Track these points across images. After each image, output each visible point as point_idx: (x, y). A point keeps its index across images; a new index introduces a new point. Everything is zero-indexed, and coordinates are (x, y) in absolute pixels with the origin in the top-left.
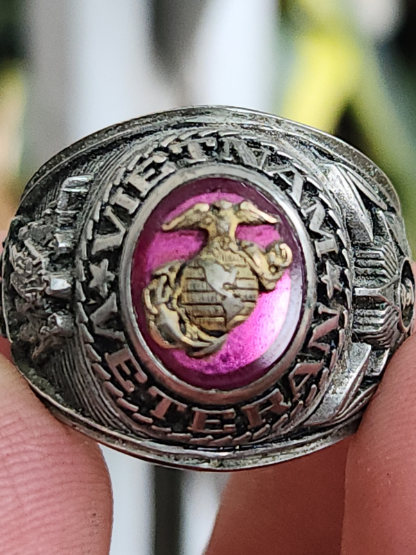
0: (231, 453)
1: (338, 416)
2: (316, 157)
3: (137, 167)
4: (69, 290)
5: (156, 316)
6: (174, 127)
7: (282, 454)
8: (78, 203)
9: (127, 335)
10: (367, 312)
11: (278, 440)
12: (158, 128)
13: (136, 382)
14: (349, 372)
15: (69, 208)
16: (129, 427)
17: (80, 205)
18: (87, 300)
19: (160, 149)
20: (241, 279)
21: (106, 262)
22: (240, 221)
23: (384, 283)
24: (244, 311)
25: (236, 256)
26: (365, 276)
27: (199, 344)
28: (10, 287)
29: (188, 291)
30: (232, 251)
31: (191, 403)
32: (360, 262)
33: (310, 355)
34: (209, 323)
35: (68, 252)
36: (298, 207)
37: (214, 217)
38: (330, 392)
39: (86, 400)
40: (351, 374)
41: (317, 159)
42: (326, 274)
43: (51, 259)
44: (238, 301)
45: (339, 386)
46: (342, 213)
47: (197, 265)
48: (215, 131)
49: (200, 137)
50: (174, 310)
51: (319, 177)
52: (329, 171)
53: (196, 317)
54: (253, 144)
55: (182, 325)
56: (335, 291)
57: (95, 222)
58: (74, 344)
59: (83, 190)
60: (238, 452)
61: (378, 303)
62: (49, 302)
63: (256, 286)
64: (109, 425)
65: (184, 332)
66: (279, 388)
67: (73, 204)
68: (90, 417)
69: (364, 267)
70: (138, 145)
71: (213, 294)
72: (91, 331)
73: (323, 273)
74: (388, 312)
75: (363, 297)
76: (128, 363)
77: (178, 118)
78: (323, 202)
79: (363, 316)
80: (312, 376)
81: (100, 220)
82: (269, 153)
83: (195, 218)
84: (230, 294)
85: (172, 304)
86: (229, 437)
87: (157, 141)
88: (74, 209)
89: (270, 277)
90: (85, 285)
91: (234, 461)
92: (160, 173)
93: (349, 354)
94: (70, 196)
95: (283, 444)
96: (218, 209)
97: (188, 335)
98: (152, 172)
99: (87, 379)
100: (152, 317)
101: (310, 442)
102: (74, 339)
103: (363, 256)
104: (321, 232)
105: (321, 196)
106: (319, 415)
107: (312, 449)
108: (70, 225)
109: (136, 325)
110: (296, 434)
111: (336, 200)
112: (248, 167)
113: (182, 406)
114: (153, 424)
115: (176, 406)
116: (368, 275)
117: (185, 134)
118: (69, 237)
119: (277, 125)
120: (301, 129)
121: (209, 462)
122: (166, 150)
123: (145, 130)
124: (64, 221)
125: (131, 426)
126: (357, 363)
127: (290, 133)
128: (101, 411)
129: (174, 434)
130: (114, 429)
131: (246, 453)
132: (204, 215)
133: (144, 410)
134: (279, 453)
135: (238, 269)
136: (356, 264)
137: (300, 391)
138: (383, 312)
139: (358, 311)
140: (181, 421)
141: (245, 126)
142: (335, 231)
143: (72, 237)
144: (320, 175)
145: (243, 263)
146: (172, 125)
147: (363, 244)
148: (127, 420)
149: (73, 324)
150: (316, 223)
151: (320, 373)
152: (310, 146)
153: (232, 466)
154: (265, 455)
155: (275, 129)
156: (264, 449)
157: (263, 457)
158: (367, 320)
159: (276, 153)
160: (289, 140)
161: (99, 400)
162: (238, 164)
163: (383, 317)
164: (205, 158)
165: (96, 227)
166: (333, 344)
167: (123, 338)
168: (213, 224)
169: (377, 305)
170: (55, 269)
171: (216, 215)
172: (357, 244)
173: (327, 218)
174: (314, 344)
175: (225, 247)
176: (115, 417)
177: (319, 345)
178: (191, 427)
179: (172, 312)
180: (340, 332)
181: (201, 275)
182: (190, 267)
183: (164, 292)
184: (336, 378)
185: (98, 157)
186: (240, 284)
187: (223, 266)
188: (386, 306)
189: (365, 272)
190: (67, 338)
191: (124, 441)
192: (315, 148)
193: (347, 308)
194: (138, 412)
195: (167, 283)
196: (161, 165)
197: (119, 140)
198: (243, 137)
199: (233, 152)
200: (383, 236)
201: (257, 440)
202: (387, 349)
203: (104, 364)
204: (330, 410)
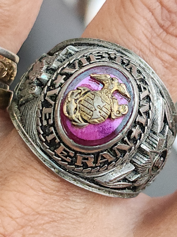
0: (64, 171)
1: (108, 183)
2: (158, 93)
3: (96, 54)
4: (46, 81)
5: (69, 101)
6: (117, 51)
7: (81, 184)
8: (68, 56)
9: (55, 104)
10: (141, 156)
11: (83, 178)
12: (111, 48)
13: (48, 123)
14: (122, 171)
15: (64, 55)
16: (36, 140)
17: (69, 57)
18: (50, 87)
19: (107, 53)
20: (105, 107)
21: (64, 76)
22: (118, 89)
23: (153, 150)
24: (99, 119)
25: (109, 99)
26: (148, 143)
27: (77, 120)
28: (28, 75)
29: (85, 100)
30: (108, 97)
31: (61, 141)
32: (150, 138)
33: (112, 153)
34: (85, 115)
35: (54, 69)
36: (140, 100)
37: (110, 82)
38: (111, 173)
39: (28, 122)
40: (122, 172)
41: (158, 94)
42: (135, 129)
43: (47, 68)
44: (99, 114)
45: (115, 173)
46: (154, 116)
47: (93, 94)
48: (129, 60)
49: (123, 58)
50: (76, 103)
51: (154, 99)
52: (159, 100)
53: (82, 111)
54: (139, 72)
55: (75, 110)
56: (135, 137)
57: (70, 63)
58: (36, 100)
59: (73, 52)
60: (66, 172)
61: (147, 155)
62: (37, 82)
63: (109, 114)
64: (30, 135)
65: (75, 113)
66: (94, 155)
67: (67, 55)
68: (25, 129)
69: (150, 140)
70: (101, 49)
71: (93, 106)
72: (44, 97)
73: (134, 128)
74: (148, 161)
75: (143, 149)
76: (50, 114)
77: (120, 49)
78: (150, 106)
79: (139, 156)
80: (108, 161)
81: (72, 63)
82: (143, 78)
83: (103, 78)
84: (98, 110)
85: (77, 101)
86: (67, 163)
87: (108, 51)
88: (66, 57)
89: (115, 114)
90: (53, 81)
91: (63, 174)
92: (102, 59)
93: (126, 165)
94: (68, 52)
95: (83, 180)
96: (113, 80)
97: (75, 115)
98: (100, 57)
99: (32, 114)
100: (67, 101)
101: (93, 187)
102: (37, 99)
103: (152, 136)
104: (143, 114)
105: (151, 104)
106: (102, 178)
107: (92, 190)
108: (61, 62)
109: (60, 101)
110: (90, 180)
111: (155, 111)
112: (132, 76)
113: (58, 140)
114: (44, 142)
115: (56, 139)
116: (150, 144)
117: (119, 54)
118: (58, 64)
119: (152, 73)
120: (159, 80)
121: (55, 169)
122: (109, 54)
123: (106, 46)
124: (60, 59)
125: (37, 139)
126: (126, 170)
127: (154, 79)
128: (30, 129)
129: (49, 150)
130: (31, 138)
131: (69, 174)
132: (107, 79)
133: (45, 135)
134: (80, 183)
135: (106, 104)
136: (148, 137)
137: (101, 163)
138: (147, 159)
139: (138, 154)
140: (54, 147)
141: (141, 66)
142: (148, 119)
143: (59, 65)
144: (155, 98)
145: (109, 103)
146: (117, 50)
147: (155, 132)
148: (37, 137)
149: (40, 93)
150: (143, 110)
151: (111, 162)
152: (158, 88)
153: (61, 176)
154: (75, 180)
155: (150, 74)
156: (76, 177)
157: (74, 180)
158: (139, 159)
159: (145, 80)
160: (152, 81)
161: (32, 124)
162: (130, 73)
163: (145, 161)
164: (120, 64)
165: (69, 65)
166: (122, 156)
167: (53, 105)
168: (108, 84)
169: (146, 155)
170: (46, 72)
171: (111, 81)
172: (152, 131)
173: (148, 112)
174: (115, 149)
175: (107, 94)
176: (34, 133)
177: (117, 151)
178: (56, 150)
179: (75, 104)
180: (127, 153)
181: (92, 97)
182: (91, 93)
183: (76, 95)
184: (116, 170)
185: (85, 46)
186: (104, 109)
187: (102, 99)
188: (149, 158)
189: (149, 142)
190: (35, 97)
191: (31, 144)
192: (159, 90)
193: (135, 147)
194: (42, 135)
195: (80, 93)
196: (104, 57)
197: (96, 44)
198: (137, 67)
199: (131, 68)
200: (163, 135)
201: (76, 172)
202: (140, 174)
203: (41, 111)
204: (106, 179)
